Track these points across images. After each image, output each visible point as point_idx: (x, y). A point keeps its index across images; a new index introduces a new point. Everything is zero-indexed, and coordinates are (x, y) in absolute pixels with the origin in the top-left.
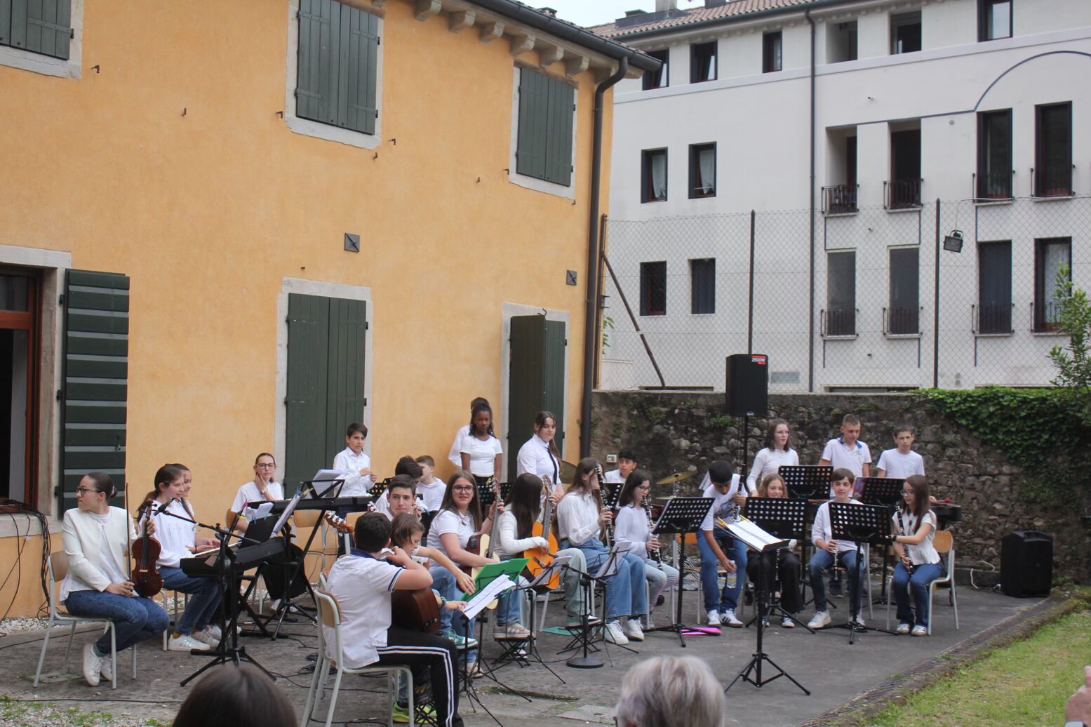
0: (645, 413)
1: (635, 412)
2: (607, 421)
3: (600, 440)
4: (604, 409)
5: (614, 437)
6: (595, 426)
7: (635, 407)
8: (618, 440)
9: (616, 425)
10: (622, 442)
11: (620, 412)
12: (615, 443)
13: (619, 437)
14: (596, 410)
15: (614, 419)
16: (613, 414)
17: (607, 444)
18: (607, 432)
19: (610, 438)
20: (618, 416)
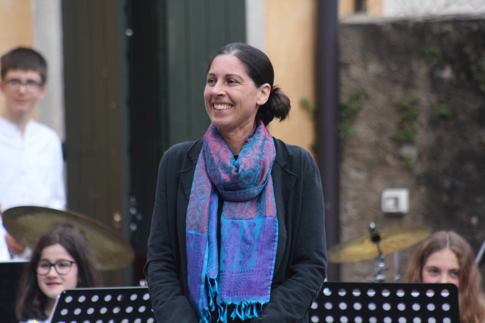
0: (470, 75)
1: (447, 73)
2: (380, 100)
3: (365, 153)
4: (374, 68)
5: (399, 142)
6: (353, 115)
7: (446, 60)
8: (409, 151)
9: (401, 109)
10: (420, 156)
11: (411, 74)
12: (401, 158)
13: (409, 141)
14: (355, 71)
15: (398, 94)
16: (395, 82)
17: (383, 163)
18: (381, 130)
19: (390, 146)
20: (408, 85)
